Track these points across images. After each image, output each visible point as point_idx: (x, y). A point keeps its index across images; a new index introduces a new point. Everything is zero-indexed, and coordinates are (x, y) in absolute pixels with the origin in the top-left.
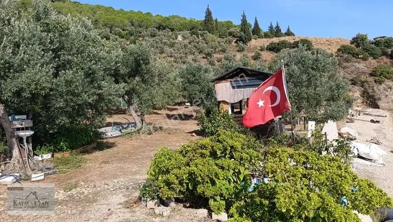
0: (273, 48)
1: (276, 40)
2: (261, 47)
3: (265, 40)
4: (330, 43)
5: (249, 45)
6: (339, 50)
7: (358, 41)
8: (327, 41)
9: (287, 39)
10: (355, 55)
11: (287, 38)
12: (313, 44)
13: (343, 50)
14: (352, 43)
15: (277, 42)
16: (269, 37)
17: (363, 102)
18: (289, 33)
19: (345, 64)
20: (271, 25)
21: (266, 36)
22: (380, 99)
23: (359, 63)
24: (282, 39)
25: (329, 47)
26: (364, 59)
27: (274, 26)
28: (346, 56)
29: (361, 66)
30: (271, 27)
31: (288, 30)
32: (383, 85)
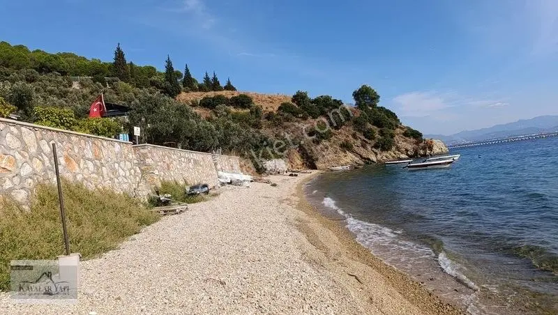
0: (206, 104)
1: (211, 94)
2: (192, 102)
3: (199, 93)
4: (272, 100)
5: (177, 99)
6: (280, 108)
7: (300, 98)
8: (269, 98)
9: (224, 94)
10: (295, 114)
11: (224, 93)
12: (254, 100)
13: (284, 107)
14: (293, 101)
15: (213, 96)
16: (206, 91)
17: (303, 164)
18: (229, 87)
19: (286, 124)
20: (207, 75)
21: (201, 88)
22: (317, 159)
23: (299, 122)
24: (219, 93)
25: (271, 104)
26: (304, 118)
27: (211, 77)
28: (286, 114)
30: (207, 79)
31: (229, 83)
32: (321, 146)
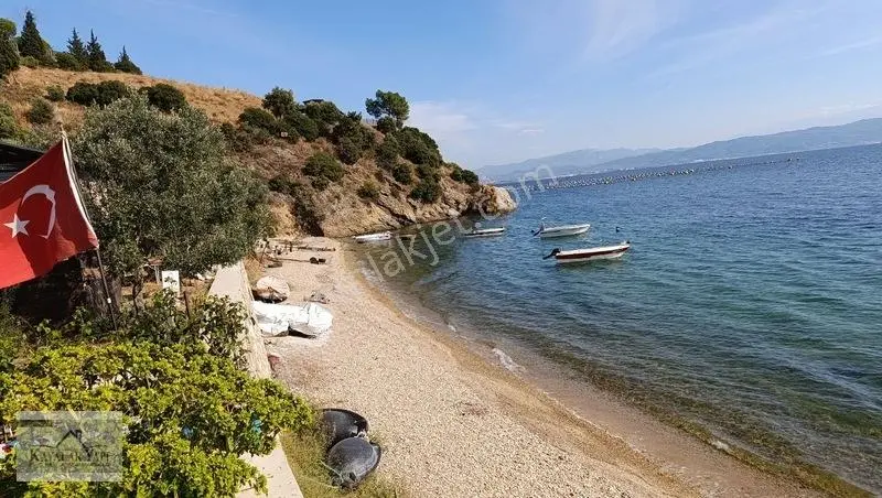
0: (81, 96)
1: (92, 78)
2: (50, 90)
3: (58, 72)
4: (221, 99)
5: (11, 82)
6: (242, 117)
7: (278, 101)
8: (216, 95)
9: (122, 80)
10: (275, 131)
11: (121, 77)
12: (187, 98)
13: (250, 116)
14: (266, 105)
15: (97, 82)
16: (73, 68)
17: (296, 226)
18: (125, 66)
19: (257, 148)
20: (75, 37)
21: (63, 62)
22: (323, 218)
23: (283, 147)
24: (110, 77)
25: (221, 108)
26: (292, 140)
27: (85, 41)
28: (257, 131)
29: (287, 153)
30: (76, 44)
31: (125, 58)
32: (327, 192)
